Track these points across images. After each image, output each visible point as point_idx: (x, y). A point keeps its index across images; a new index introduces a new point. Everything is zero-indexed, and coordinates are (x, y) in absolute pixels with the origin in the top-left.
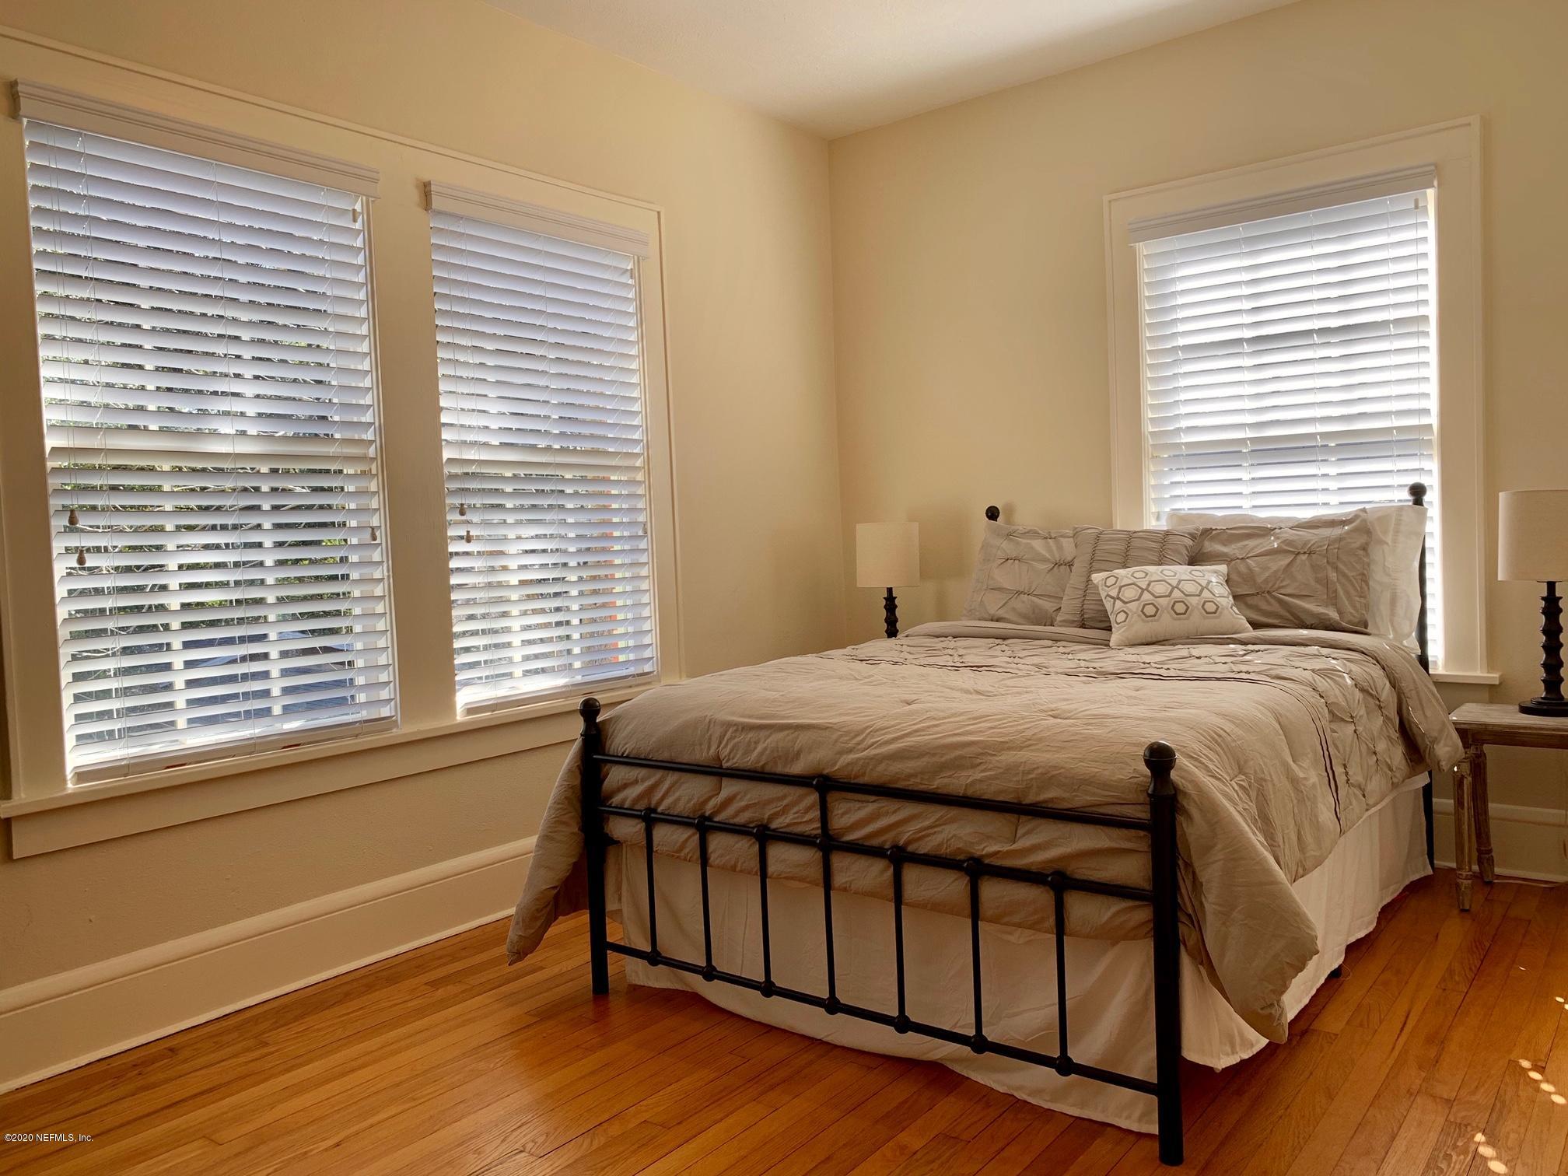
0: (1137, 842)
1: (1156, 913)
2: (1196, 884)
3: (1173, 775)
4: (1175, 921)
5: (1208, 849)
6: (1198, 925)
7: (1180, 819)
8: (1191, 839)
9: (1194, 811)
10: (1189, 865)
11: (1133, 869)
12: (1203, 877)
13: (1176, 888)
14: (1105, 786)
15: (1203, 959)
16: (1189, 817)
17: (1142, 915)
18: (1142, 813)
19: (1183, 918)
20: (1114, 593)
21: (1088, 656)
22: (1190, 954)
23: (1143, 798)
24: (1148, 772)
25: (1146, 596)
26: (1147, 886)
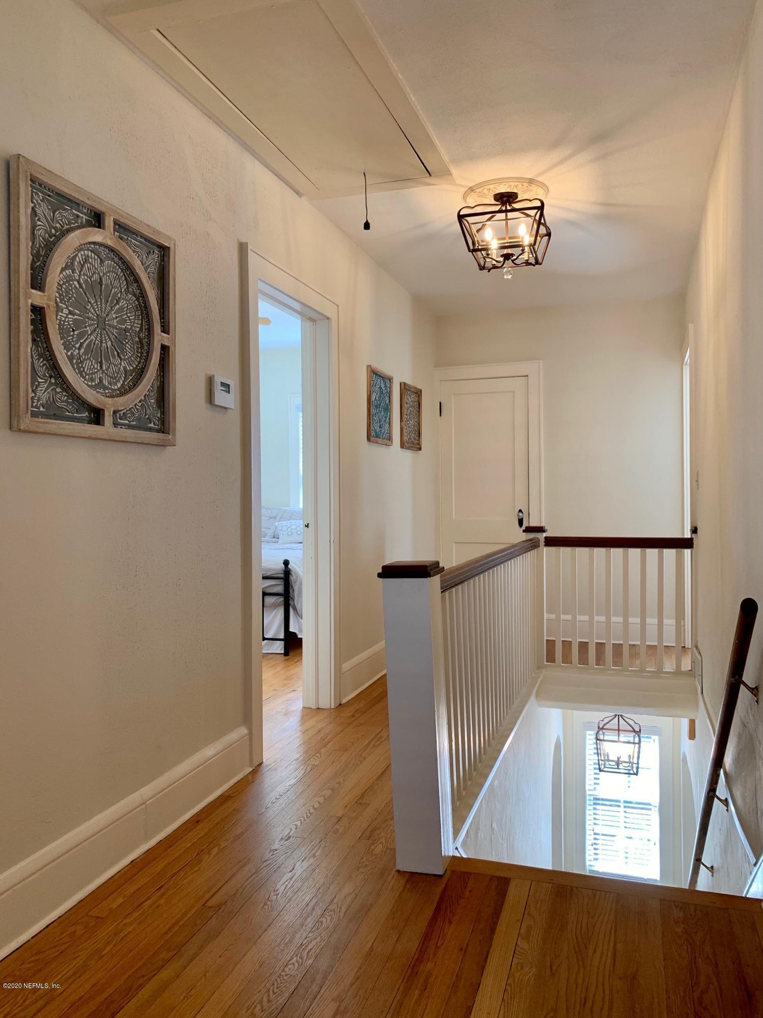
0: (281, 582)
1: (285, 599)
2: (293, 590)
3: (289, 566)
4: (289, 600)
5: (296, 582)
6: (293, 600)
7: (290, 576)
8: (292, 580)
9: (293, 573)
10: (292, 587)
11: (280, 589)
12: (295, 589)
13: (289, 592)
14: (274, 570)
15: (295, 609)
16: (292, 575)
17: (282, 599)
18: (282, 576)
19: (290, 599)
20: (280, 529)
21: (276, 545)
22: (292, 607)
23: (283, 572)
24: (284, 566)
25: (289, 529)
26: (283, 592)
